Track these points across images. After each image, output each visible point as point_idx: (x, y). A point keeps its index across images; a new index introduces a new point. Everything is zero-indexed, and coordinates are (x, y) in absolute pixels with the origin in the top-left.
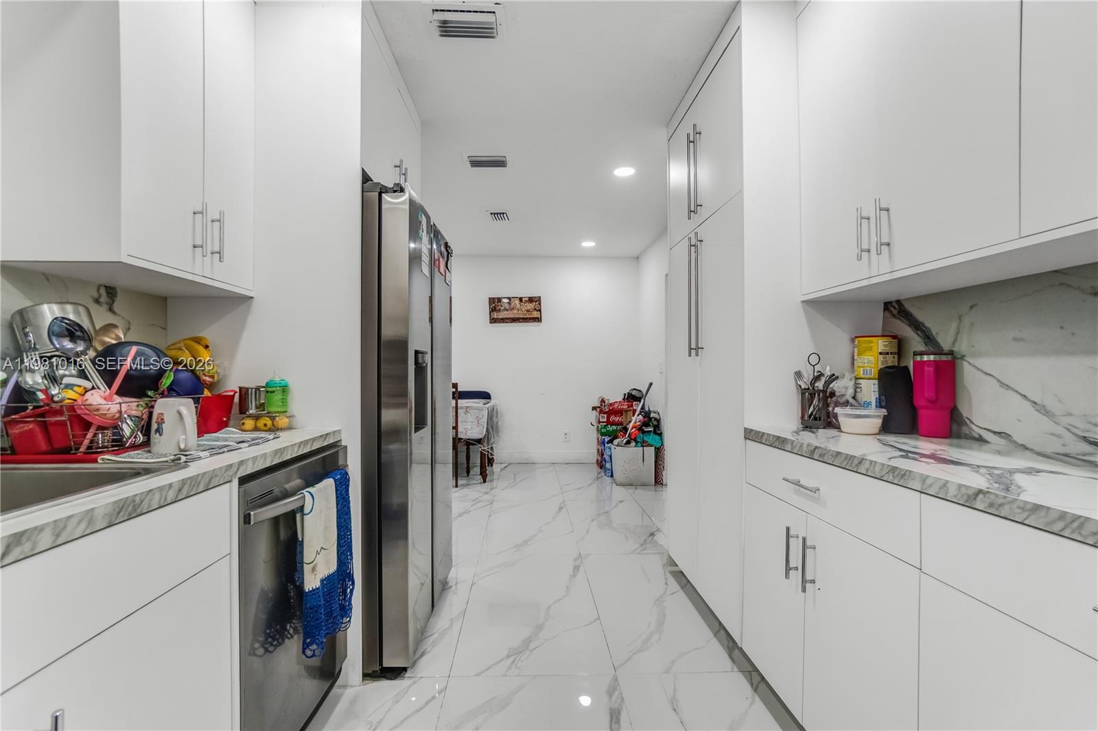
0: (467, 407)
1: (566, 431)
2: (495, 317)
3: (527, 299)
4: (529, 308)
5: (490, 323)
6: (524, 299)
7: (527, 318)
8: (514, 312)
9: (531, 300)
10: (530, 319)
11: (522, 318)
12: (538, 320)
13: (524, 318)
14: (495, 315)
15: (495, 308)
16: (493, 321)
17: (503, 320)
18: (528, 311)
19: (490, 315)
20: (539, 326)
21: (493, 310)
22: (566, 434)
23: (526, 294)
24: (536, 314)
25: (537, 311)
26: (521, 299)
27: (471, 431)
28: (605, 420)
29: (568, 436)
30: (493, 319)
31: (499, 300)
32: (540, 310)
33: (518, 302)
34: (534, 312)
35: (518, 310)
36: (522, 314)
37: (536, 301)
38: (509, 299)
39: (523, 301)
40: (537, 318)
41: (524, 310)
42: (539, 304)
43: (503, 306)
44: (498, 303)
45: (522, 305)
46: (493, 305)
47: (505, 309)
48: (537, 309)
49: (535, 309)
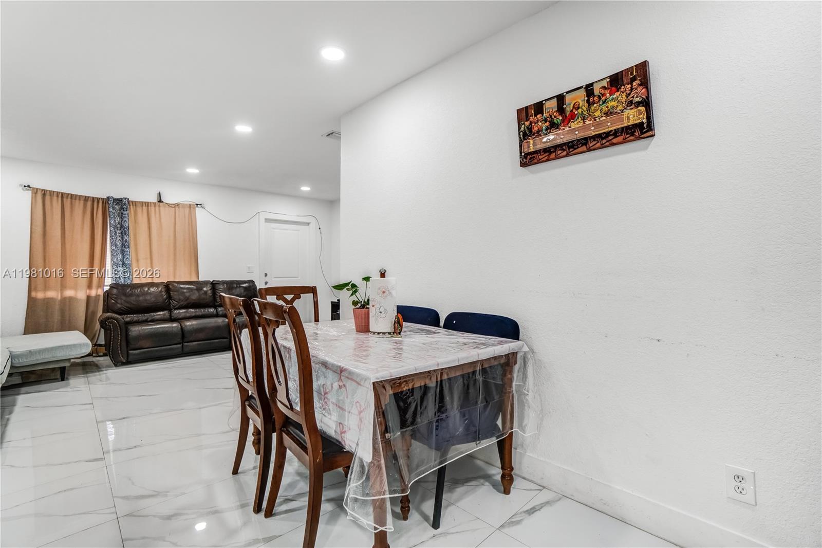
1: (745, 470)
2: (532, 150)
3: (605, 83)
4: (610, 104)
5: (523, 165)
6: (597, 90)
7: (608, 134)
8: (574, 125)
9: (616, 81)
10: (616, 133)
11: (594, 138)
12: (644, 130)
13: (599, 136)
14: (532, 145)
15: (530, 129)
16: (528, 159)
17: (551, 153)
19: (521, 146)
20: (646, 148)
21: (526, 134)
22: (739, 479)
23: (602, 69)
24: (633, 116)
25: (638, 104)
26: (589, 89)
29: (748, 486)
30: (527, 154)
31: (539, 107)
32: (647, 103)
33: (582, 95)
34: (626, 112)
35: (584, 119)
36: (597, 126)
37: (634, 79)
38: (560, 98)
39: (596, 92)
40: (635, 126)
41: (598, 114)
42: (645, 83)
43: (546, 120)
44: (536, 115)
45: (593, 103)
46: (527, 123)
47: (553, 126)
48: (638, 99)
49: (630, 103)
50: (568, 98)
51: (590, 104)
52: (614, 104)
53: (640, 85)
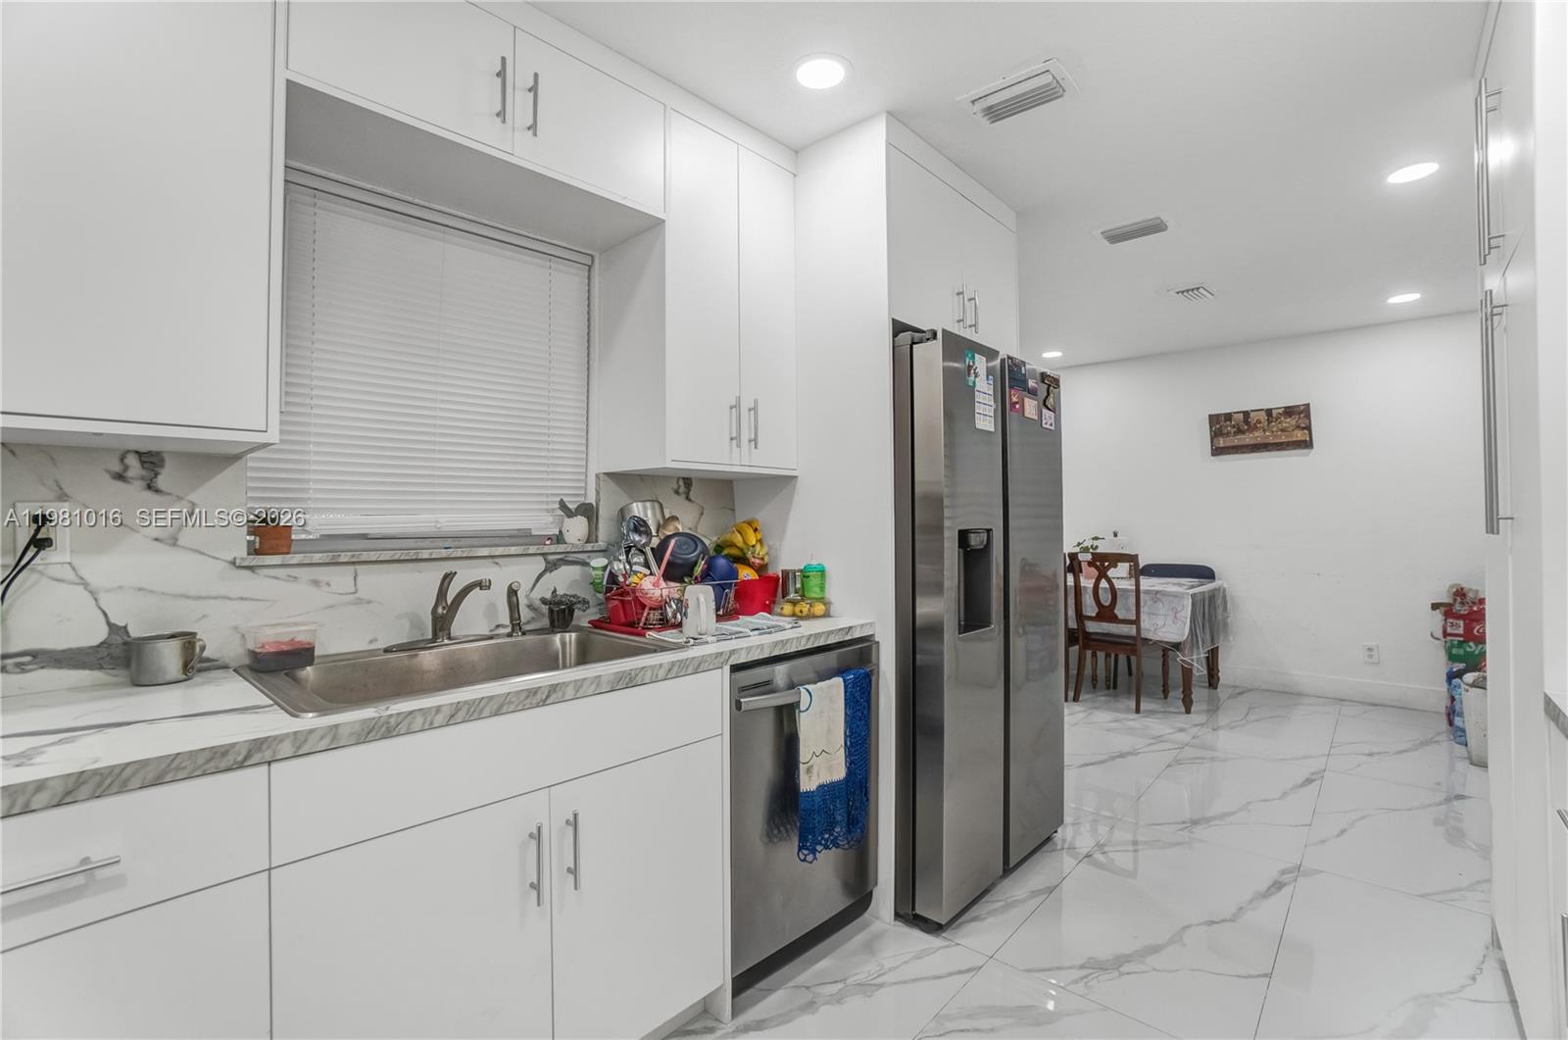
0: (1157, 592)
1: (1370, 644)
2: (1223, 445)
3: (1280, 411)
4: (1284, 425)
5: (1213, 455)
6: (1274, 413)
7: (1282, 444)
8: (1256, 434)
9: (1289, 411)
10: (1289, 443)
11: (1271, 444)
12: (1307, 444)
13: (1276, 444)
14: (1221, 442)
15: (1220, 431)
16: (1217, 451)
17: (1235, 449)
18: (1282, 430)
19: (1212, 442)
20: (1307, 454)
21: (1216, 434)
22: (1370, 649)
23: (1278, 401)
24: (1299, 435)
25: (1303, 428)
26: (1269, 412)
27: (1163, 630)
28: (1461, 631)
29: (1375, 653)
30: (1218, 448)
31: (1228, 417)
32: (1309, 428)
33: (1263, 416)
34: (1296, 432)
35: (1264, 431)
36: (1276, 437)
37: (1301, 412)
38: (1246, 414)
39: (1274, 415)
40: (1303, 441)
41: (1275, 429)
42: (1308, 416)
43: (1234, 427)
44: (1225, 422)
45: (1272, 422)
46: (1218, 426)
47: (1240, 431)
48: (1303, 425)
49: (1298, 427)
50: (1252, 414)
51: (1269, 422)
52: (1287, 425)
53: (1305, 416)
